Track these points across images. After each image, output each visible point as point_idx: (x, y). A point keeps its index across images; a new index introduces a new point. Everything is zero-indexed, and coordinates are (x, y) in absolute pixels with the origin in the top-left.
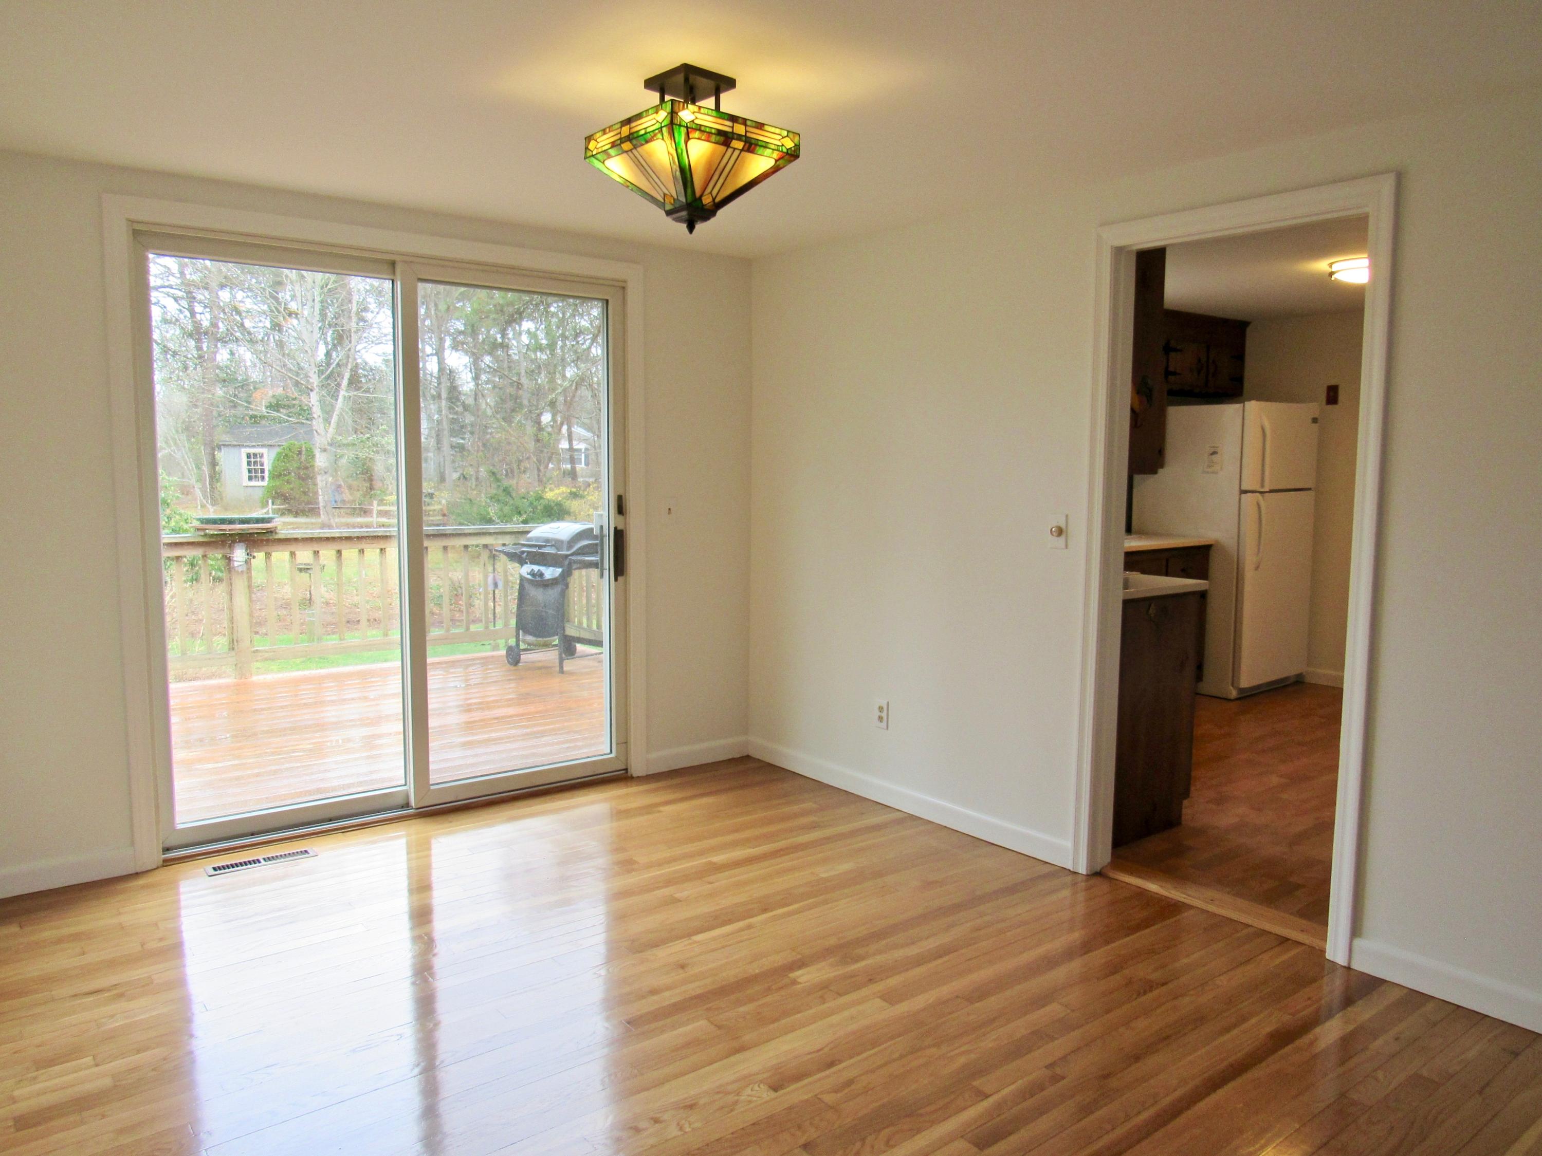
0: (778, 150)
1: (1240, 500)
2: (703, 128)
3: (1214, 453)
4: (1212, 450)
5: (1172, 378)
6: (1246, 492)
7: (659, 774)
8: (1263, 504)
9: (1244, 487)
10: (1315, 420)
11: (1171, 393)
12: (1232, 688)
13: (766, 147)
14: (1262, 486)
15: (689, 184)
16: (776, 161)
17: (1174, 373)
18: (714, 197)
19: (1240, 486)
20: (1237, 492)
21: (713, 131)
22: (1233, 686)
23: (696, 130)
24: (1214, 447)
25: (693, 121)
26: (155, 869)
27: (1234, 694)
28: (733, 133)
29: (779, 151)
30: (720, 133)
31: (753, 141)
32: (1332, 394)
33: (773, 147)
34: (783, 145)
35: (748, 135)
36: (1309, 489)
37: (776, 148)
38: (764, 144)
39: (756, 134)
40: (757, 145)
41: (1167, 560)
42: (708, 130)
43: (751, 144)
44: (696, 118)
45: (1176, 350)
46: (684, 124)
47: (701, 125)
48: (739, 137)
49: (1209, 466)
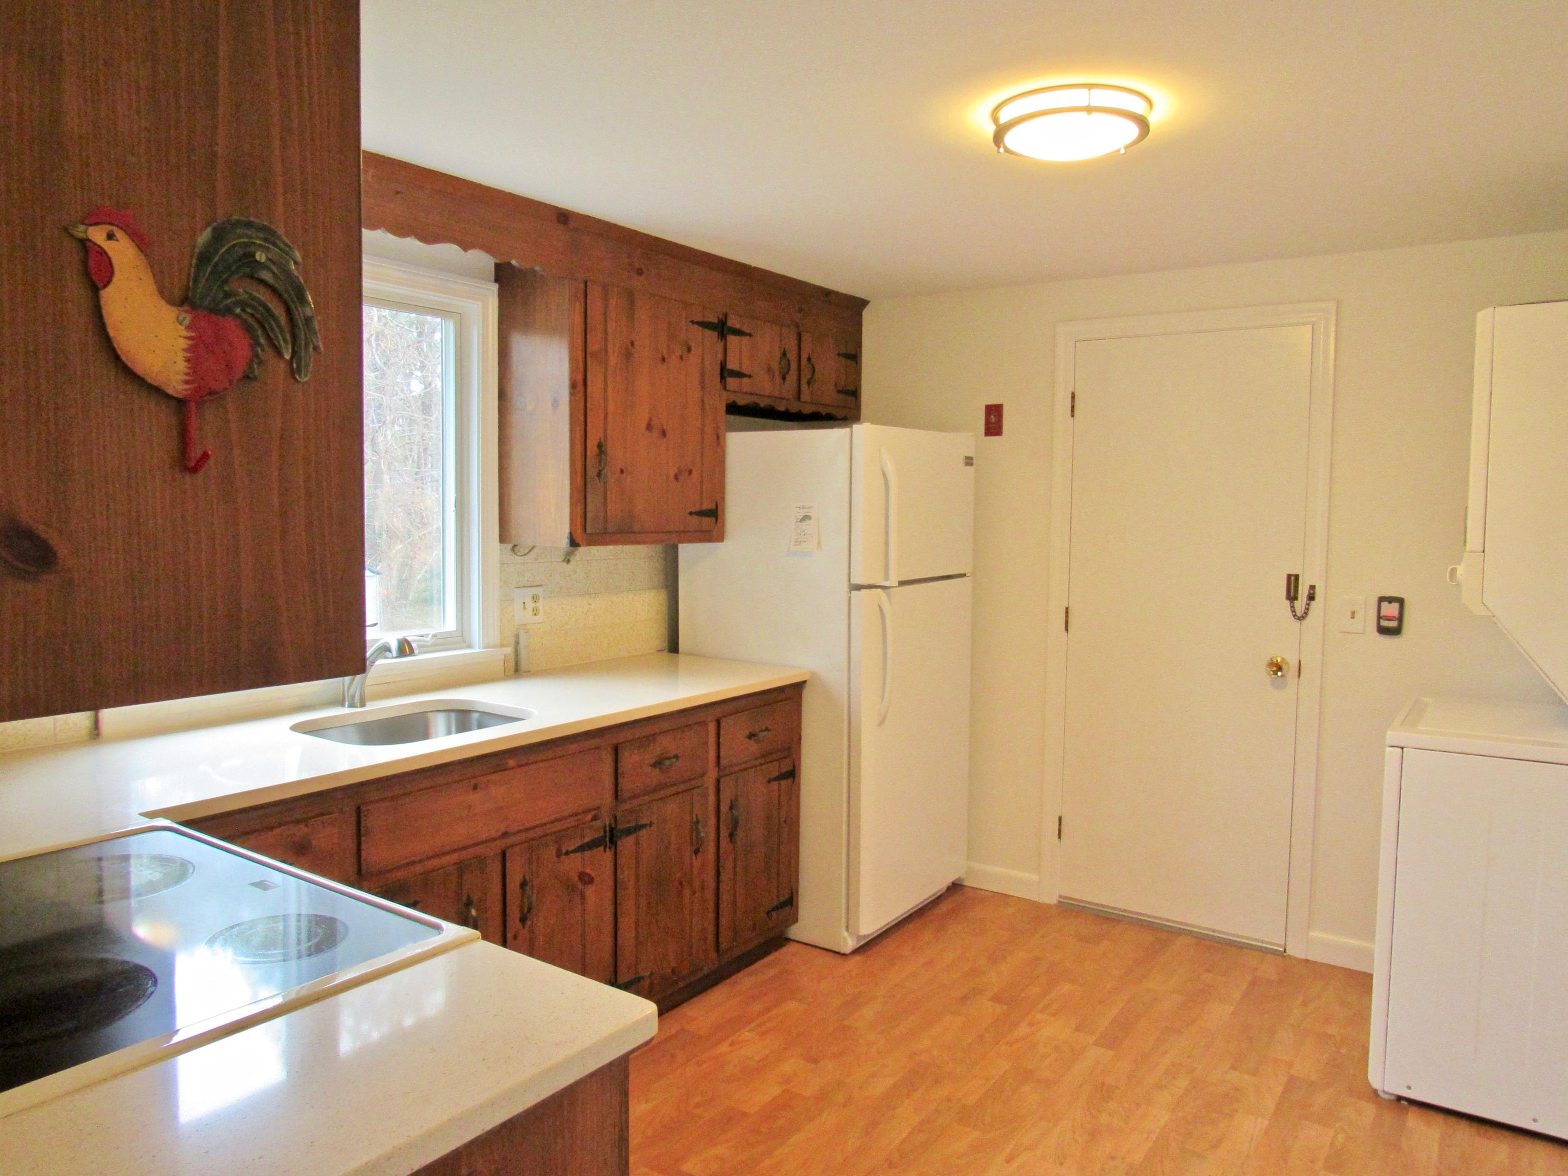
1: (850, 598)
3: (806, 518)
4: (803, 513)
5: (732, 382)
6: (858, 588)
8: (886, 607)
9: (856, 580)
10: (969, 461)
11: (733, 409)
12: (846, 934)
14: (887, 577)
17: (739, 375)
19: (849, 580)
20: (845, 586)
22: (847, 930)
24: (804, 508)
27: (849, 944)
32: (993, 419)
36: (964, 575)
41: (718, 722)
45: (738, 332)
49: (798, 542)
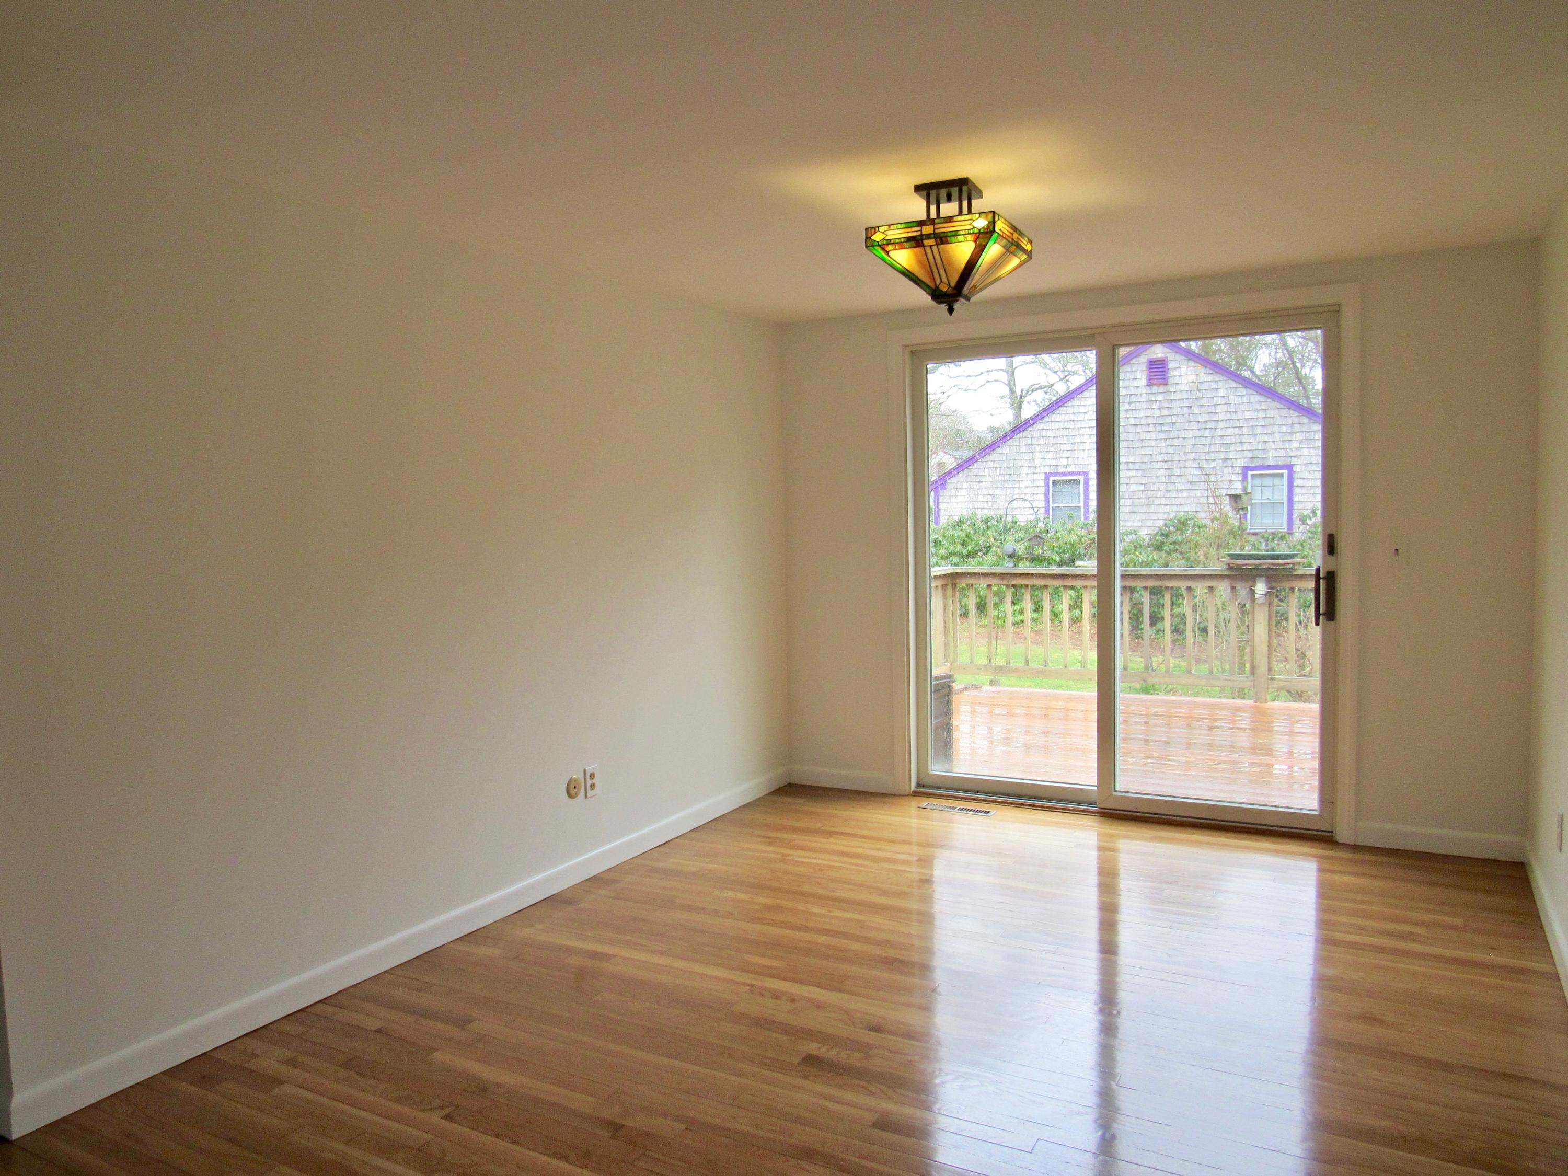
0: (969, 234)
2: (893, 241)
7: (1374, 848)
13: (956, 235)
15: (917, 280)
16: (975, 241)
18: (947, 283)
21: (902, 240)
23: (888, 244)
25: (884, 239)
26: (906, 795)
28: (922, 235)
29: (971, 234)
30: (909, 239)
31: (942, 235)
33: (963, 232)
34: (974, 227)
35: (937, 231)
37: (967, 232)
38: (953, 233)
39: (944, 228)
40: (946, 237)
42: (897, 241)
43: (941, 238)
44: (887, 235)
46: (876, 243)
47: (891, 240)
48: (928, 236)
